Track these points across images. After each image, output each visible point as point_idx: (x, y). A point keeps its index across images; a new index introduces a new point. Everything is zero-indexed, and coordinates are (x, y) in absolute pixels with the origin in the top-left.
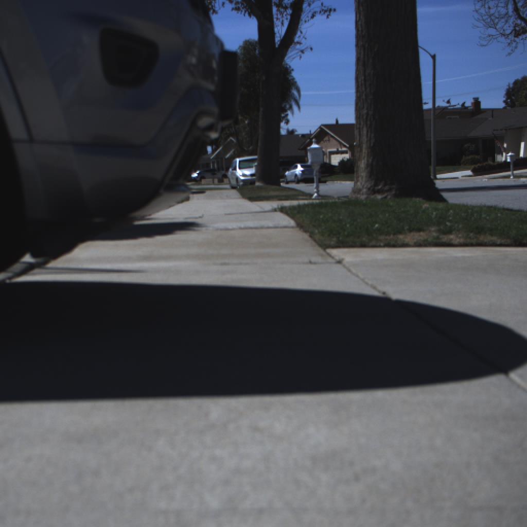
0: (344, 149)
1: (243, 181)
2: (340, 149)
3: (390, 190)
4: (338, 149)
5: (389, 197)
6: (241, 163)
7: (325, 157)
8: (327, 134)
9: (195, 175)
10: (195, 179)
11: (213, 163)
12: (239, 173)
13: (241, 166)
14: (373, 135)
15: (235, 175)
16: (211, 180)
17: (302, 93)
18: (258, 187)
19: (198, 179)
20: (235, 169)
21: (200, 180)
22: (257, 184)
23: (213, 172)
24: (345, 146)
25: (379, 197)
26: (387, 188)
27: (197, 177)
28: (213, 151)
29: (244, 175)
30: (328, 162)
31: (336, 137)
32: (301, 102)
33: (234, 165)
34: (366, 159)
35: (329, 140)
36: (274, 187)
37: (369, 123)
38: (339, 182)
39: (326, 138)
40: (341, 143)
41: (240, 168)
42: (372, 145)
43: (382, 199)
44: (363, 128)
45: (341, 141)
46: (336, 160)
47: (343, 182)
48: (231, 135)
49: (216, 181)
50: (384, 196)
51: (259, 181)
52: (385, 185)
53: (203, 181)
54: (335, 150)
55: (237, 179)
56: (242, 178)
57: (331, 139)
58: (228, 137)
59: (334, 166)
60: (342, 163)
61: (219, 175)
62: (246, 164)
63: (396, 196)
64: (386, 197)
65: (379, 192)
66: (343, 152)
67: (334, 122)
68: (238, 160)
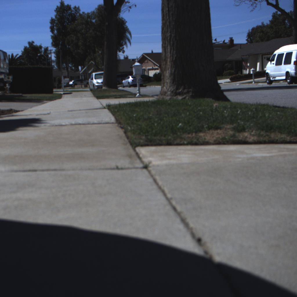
0: (156, 67)
1: (97, 86)
2: (154, 67)
3: (188, 92)
4: (153, 67)
5: (187, 98)
6: (96, 76)
7: (145, 72)
8: (146, 59)
9: (71, 83)
10: (71, 85)
11: (82, 76)
12: (95, 81)
13: (96, 77)
14: (175, 52)
15: (92, 82)
16: (80, 86)
17: (132, 36)
18: (104, 90)
19: (73, 85)
20: (92, 79)
21: (74, 86)
22: (104, 88)
23: (81, 81)
24: (157, 66)
25: (180, 98)
26: (185, 91)
28: (82, 69)
29: (98, 83)
30: (147, 74)
31: (152, 61)
32: (132, 41)
33: (92, 77)
34: (170, 69)
35: (148, 62)
36: (113, 90)
37: (171, 43)
38: (153, 86)
39: (146, 61)
40: (154, 64)
41: (95, 79)
42: (174, 59)
43: (182, 99)
44: (167, 46)
45: (154, 62)
46: (151, 74)
47: (156, 86)
48: (92, 60)
49: (83, 86)
50: (184, 97)
51: (104, 86)
52: (184, 89)
53: (76, 86)
54: (151, 68)
55: (94, 85)
56: (97, 84)
57: (149, 61)
58: (90, 61)
59: (151, 77)
60: (155, 75)
61: (85, 83)
62: (99, 76)
63: (193, 97)
64: (185, 98)
65: (180, 94)
66: (155, 69)
67: (151, 52)
68: (94, 74)
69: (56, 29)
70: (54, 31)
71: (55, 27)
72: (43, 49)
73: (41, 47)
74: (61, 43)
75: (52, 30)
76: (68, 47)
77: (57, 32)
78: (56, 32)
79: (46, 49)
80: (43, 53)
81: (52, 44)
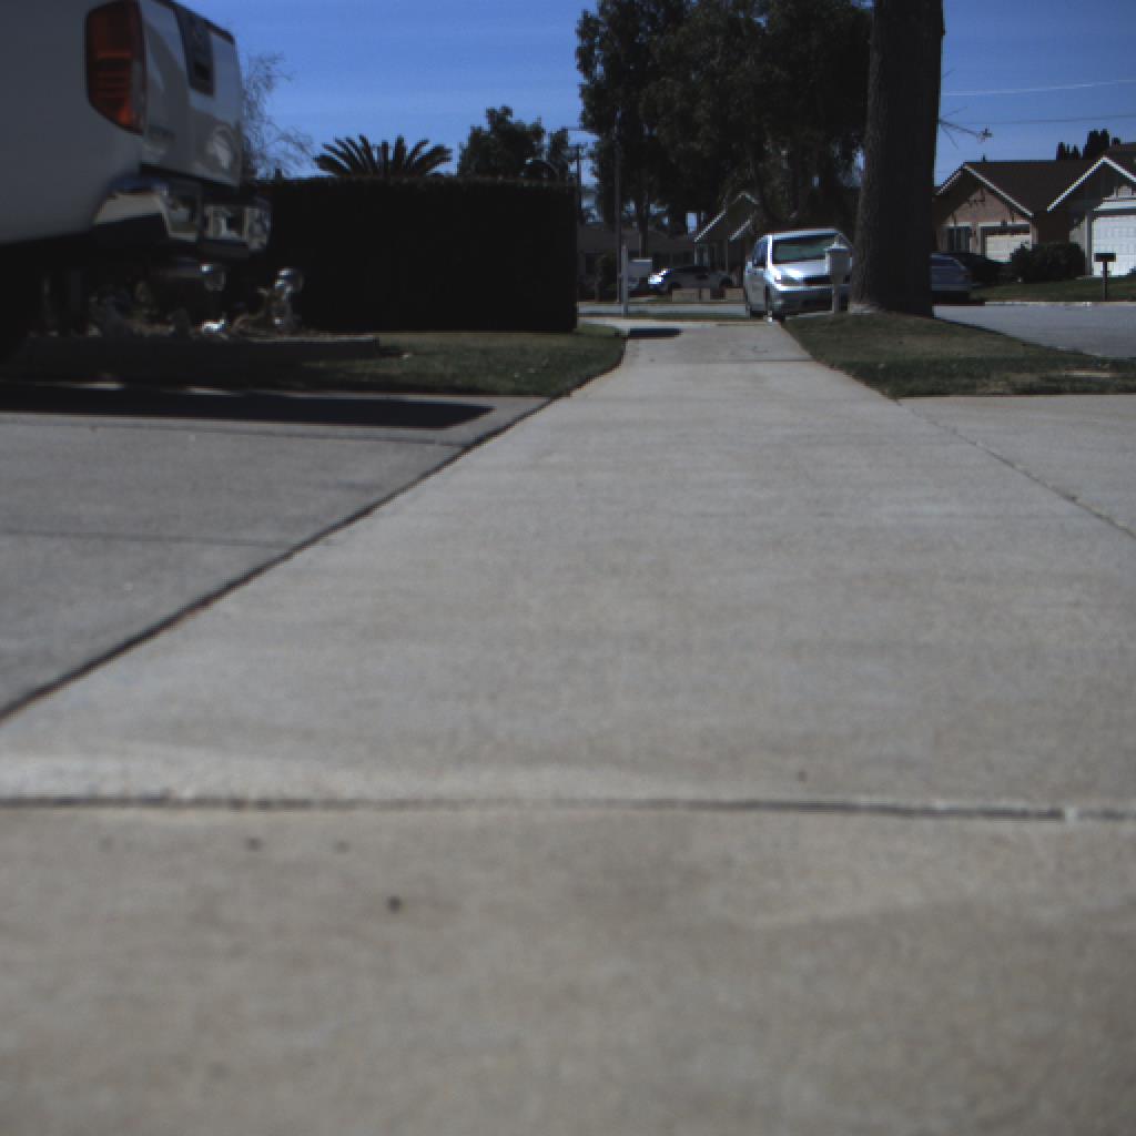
0: (1020, 222)
1: (784, 295)
2: (1010, 223)
4: (1005, 223)
7: (971, 241)
8: (979, 185)
9: (656, 279)
10: (656, 289)
12: (774, 273)
15: (760, 278)
16: (694, 291)
18: (859, 319)
19: (665, 289)
20: (761, 264)
21: (669, 292)
22: (854, 309)
23: (700, 273)
24: (1023, 215)
27: (661, 284)
28: (701, 225)
29: (786, 280)
30: (979, 252)
31: (1003, 194)
33: (759, 254)
35: (983, 201)
39: (976, 196)
40: (1012, 208)
41: (775, 261)
46: (997, 249)
49: (707, 294)
53: (676, 294)
54: (997, 223)
55: (768, 289)
56: (782, 288)
57: (989, 198)
58: (738, 191)
60: (1020, 255)
61: (714, 280)
66: (1016, 231)
69: (601, 58)
70: (595, 67)
71: (596, 52)
72: (546, 141)
73: (537, 132)
74: (619, 115)
75: (586, 64)
76: (647, 131)
77: (606, 70)
78: (599, 69)
79: (560, 139)
80: (544, 158)
81: (584, 117)
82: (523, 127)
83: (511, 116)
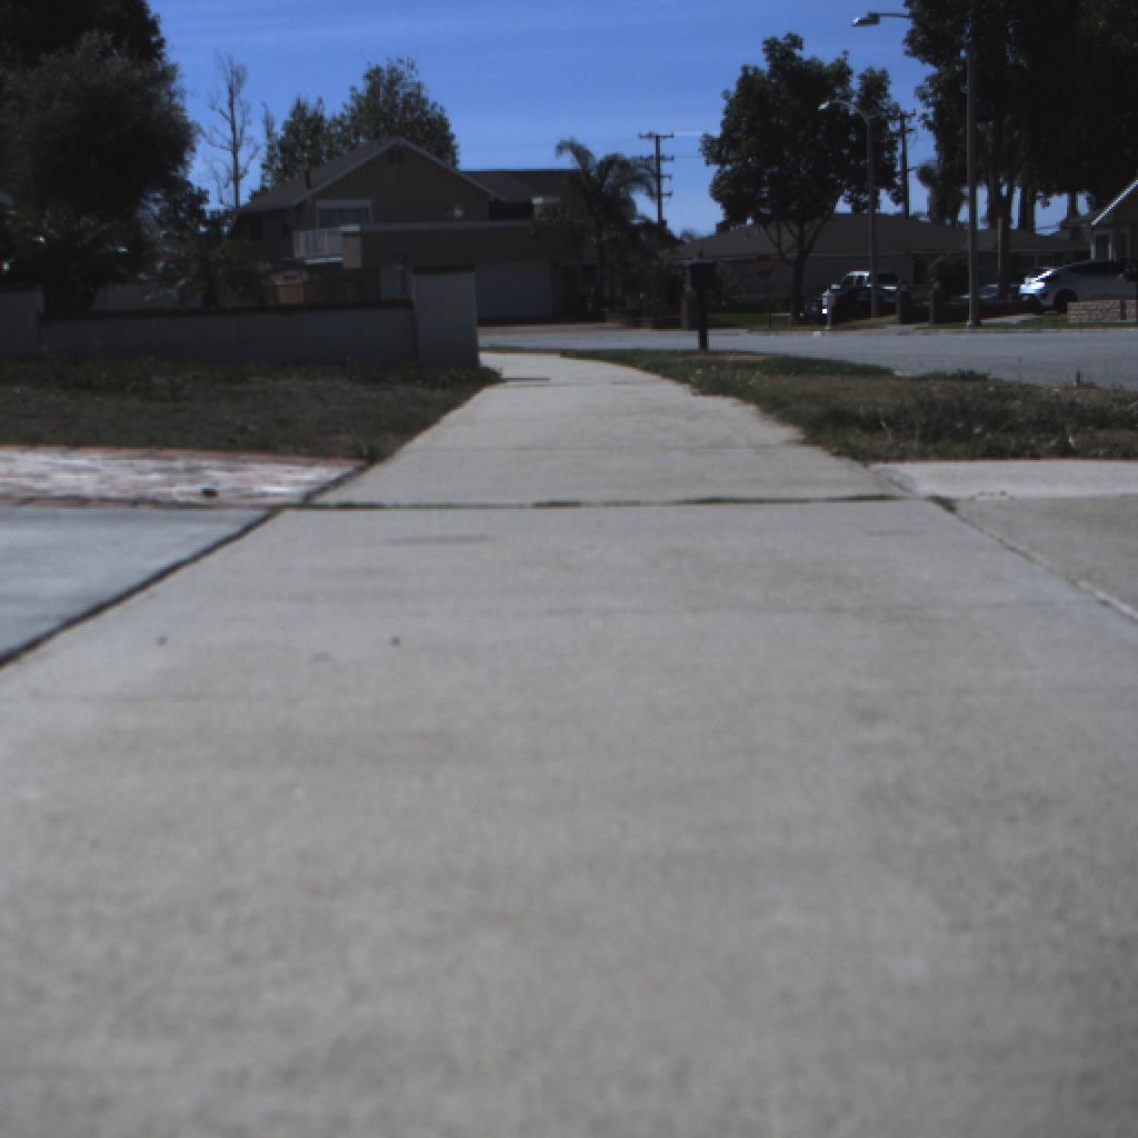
9: (1033, 286)
10: (1033, 303)
11: (1102, 243)
19: (1049, 302)
21: (1057, 307)
27: (1043, 294)
73: (841, 72)
82: (820, 66)
83: (801, 48)
